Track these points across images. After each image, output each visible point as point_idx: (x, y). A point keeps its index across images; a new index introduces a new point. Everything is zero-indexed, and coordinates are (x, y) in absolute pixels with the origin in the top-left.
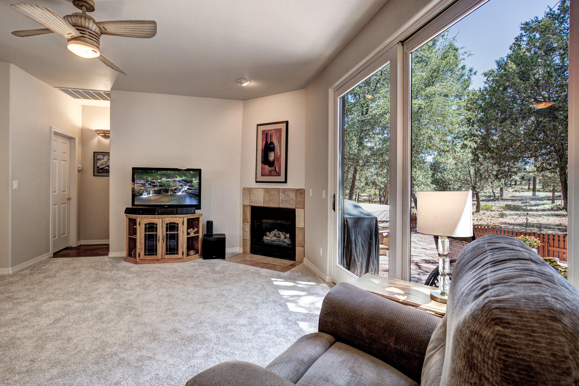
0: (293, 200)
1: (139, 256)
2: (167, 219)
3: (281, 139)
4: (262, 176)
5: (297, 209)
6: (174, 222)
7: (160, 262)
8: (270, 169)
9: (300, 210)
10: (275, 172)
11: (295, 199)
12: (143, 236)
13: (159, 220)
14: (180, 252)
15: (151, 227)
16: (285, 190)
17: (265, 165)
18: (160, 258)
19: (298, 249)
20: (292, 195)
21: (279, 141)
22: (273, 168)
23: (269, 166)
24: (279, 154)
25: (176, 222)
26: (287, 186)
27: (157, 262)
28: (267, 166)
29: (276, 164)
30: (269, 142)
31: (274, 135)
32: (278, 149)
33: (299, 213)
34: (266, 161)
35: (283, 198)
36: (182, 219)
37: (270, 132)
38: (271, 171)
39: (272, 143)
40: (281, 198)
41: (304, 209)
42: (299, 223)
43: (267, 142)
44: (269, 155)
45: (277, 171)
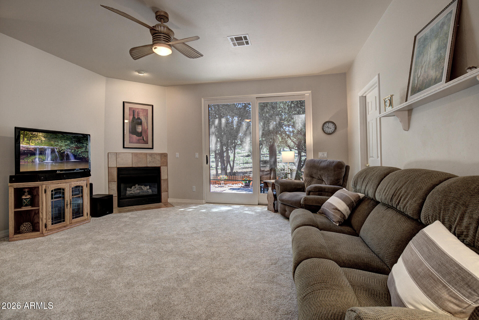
0: (159, 161)
1: (46, 227)
2: (73, 183)
3: (148, 117)
4: (129, 143)
5: (162, 167)
6: (79, 185)
7: (68, 227)
8: (138, 138)
9: (164, 167)
10: (143, 141)
11: (160, 160)
12: (50, 204)
13: (66, 185)
14: (85, 213)
15: (59, 193)
16: (151, 155)
17: (132, 134)
18: (68, 223)
19: (163, 195)
20: (158, 158)
21: (146, 118)
22: (141, 138)
23: (136, 136)
24: (146, 127)
25: (82, 185)
26: (153, 151)
27: (65, 228)
28: (135, 136)
29: (143, 134)
30: (136, 118)
31: (141, 113)
32: (145, 124)
33: (163, 170)
34: (133, 131)
35: (150, 160)
36: (86, 181)
37: (137, 110)
38: (139, 140)
39: (139, 118)
40: (148, 160)
41: (167, 166)
42: (163, 176)
43: (134, 117)
44: (137, 127)
45: (145, 140)
